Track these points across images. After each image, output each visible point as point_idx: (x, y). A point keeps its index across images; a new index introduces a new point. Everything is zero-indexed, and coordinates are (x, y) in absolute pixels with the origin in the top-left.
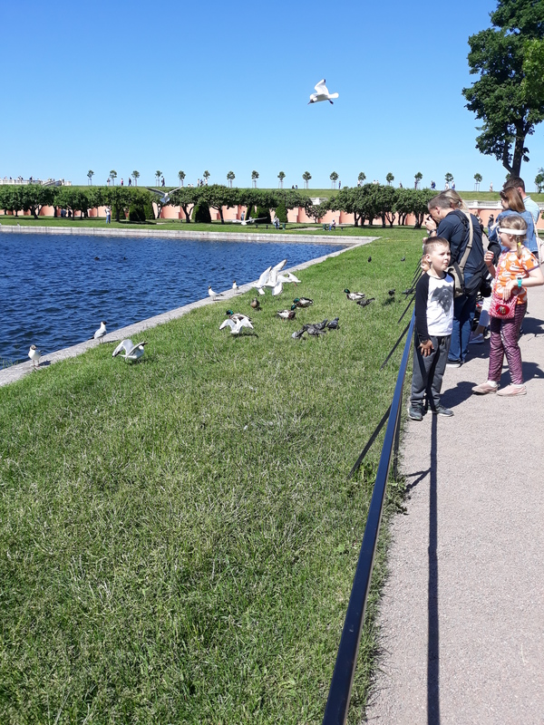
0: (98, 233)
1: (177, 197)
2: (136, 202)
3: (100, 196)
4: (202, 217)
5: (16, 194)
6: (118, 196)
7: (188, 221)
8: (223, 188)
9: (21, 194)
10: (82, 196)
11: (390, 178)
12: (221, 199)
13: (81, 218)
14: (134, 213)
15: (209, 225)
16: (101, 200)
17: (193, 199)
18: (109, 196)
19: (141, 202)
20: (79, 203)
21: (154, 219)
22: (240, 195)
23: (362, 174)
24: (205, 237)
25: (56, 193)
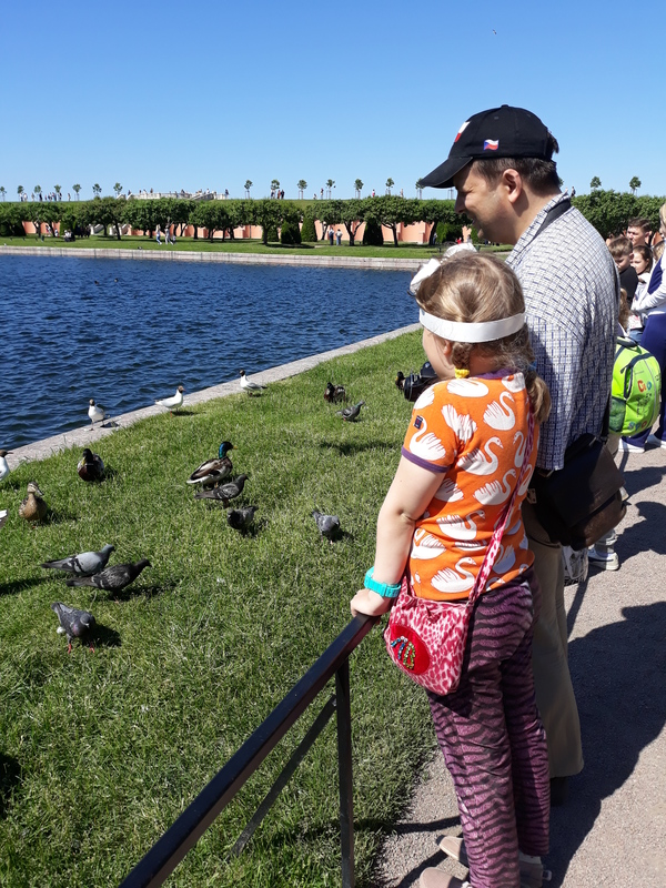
1: (338, 212)
2: (289, 219)
3: (243, 211)
4: (373, 238)
5: (144, 210)
6: (266, 212)
7: (352, 243)
9: (150, 209)
10: (223, 212)
11: (635, 183)
12: (394, 214)
13: (223, 240)
14: (287, 233)
15: (378, 249)
16: (245, 217)
17: (358, 214)
18: (254, 212)
19: (294, 219)
20: (220, 219)
21: (316, 240)
22: (420, 207)
23: (596, 179)
24: (367, 264)
25: (192, 208)
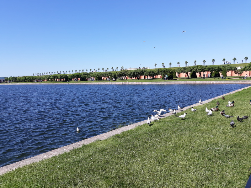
0: (158, 83)
1: (184, 70)
2: (170, 73)
3: (158, 72)
4: (194, 76)
5: (133, 73)
6: (164, 71)
7: (188, 78)
8: (201, 66)
9: (135, 72)
10: (153, 72)
12: (200, 70)
13: (152, 79)
14: (169, 76)
15: (196, 79)
16: (159, 73)
17: (190, 70)
18: (161, 71)
19: (172, 73)
20: (152, 74)
21: (176, 78)
24: (195, 83)
25: (145, 71)
